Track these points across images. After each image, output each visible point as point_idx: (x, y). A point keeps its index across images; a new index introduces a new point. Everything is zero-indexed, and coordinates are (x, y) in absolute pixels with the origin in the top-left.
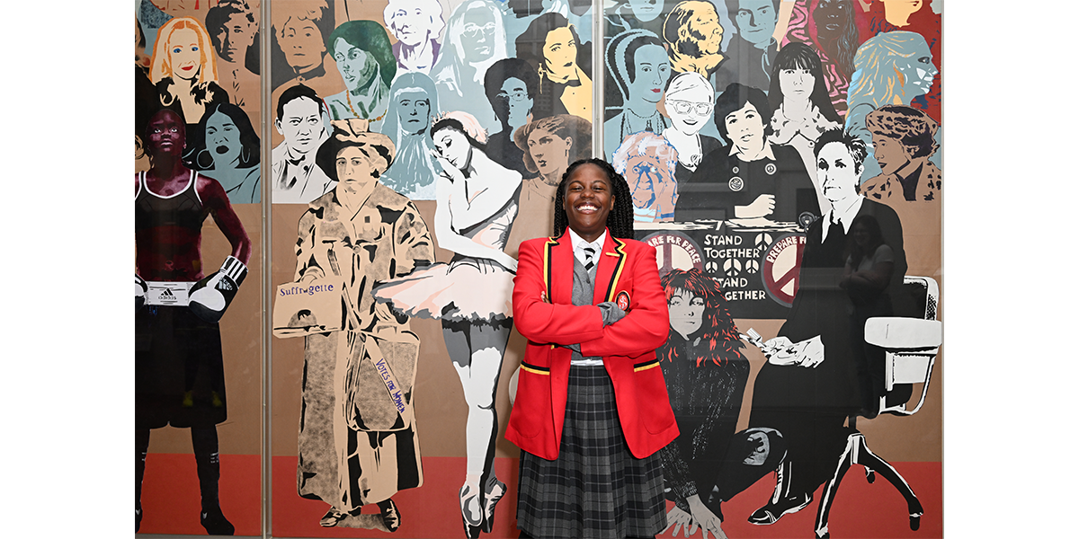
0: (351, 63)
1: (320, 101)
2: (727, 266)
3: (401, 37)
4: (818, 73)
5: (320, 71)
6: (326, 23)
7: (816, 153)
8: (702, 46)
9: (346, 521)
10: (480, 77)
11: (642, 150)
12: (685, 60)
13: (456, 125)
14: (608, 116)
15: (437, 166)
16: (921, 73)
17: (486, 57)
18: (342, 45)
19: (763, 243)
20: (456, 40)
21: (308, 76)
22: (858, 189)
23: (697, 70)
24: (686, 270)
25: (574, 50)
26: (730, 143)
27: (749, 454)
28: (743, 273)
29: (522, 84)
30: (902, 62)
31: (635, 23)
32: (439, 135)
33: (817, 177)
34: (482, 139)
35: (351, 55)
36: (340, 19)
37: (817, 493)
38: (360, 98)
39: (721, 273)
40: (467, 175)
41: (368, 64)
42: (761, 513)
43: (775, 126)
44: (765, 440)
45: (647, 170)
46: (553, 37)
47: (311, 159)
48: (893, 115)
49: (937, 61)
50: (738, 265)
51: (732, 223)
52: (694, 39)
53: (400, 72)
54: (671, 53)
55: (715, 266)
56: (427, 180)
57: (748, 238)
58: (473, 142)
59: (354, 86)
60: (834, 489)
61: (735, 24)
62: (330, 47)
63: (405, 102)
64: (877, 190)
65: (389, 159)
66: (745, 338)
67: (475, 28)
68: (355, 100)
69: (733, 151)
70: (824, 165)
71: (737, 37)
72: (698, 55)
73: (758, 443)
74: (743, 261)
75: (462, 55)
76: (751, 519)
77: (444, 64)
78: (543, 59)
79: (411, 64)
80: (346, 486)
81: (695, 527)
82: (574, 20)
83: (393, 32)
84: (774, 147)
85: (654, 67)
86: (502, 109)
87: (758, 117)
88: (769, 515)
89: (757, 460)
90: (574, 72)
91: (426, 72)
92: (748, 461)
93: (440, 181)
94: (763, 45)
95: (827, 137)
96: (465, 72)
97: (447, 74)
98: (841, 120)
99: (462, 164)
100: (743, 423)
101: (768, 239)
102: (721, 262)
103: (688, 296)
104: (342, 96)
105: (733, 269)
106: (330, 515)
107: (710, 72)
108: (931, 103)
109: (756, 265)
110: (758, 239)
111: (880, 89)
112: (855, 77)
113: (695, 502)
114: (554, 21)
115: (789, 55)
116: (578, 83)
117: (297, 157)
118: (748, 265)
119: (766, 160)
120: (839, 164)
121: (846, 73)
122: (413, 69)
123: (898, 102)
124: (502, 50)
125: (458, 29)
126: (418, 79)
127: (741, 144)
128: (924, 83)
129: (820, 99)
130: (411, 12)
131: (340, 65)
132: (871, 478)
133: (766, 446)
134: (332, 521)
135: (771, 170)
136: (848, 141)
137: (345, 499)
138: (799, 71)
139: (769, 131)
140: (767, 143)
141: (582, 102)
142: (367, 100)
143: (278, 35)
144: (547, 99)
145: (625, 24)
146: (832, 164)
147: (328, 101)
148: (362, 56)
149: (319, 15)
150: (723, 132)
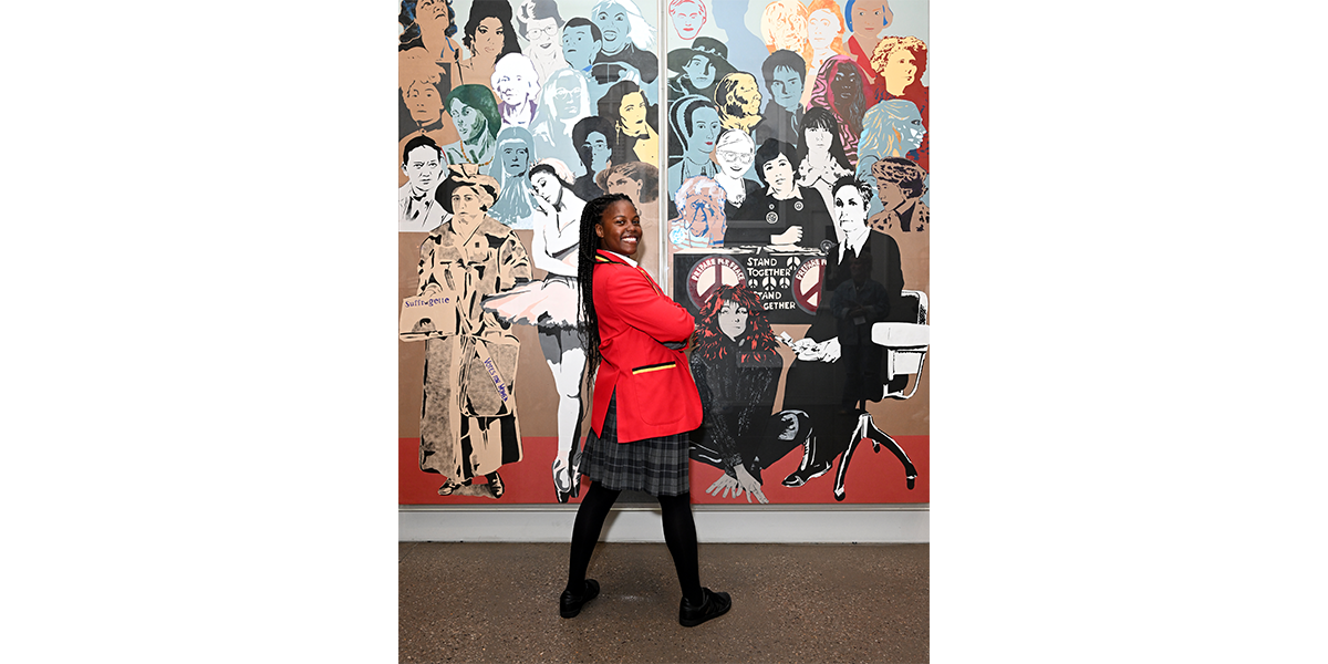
0: (465, 118)
1: (439, 149)
2: (765, 282)
3: (505, 98)
4: (835, 131)
5: (438, 125)
6: (444, 87)
7: (834, 194)
8: (745, 108)
9: (460, 490)
10: (569, 131)
11: (698, 191)
12: (732, 120)
13: (550, 169)
14: (671, 163)
15: (534, 202)
16: (914, 132)
17: (575, 115)
18: (457, 104)
19: (793, 264)
20: (549, 101)
21: (429, 129)
22: (866, 222)
23: (741, 128)
24: (733, 285)
25: (644, 111)
26: (767, 185)
27: (783, 432)
28: (778, 288)
29: (603, 138)
30: (899, 124)
31: (693, 90)
32: (536, 177)
33: (835, 212)
34: (570, 181)
35: (465, 112)
36: (456, 83)
37: (836, 461)
38: (472, 147)
39: (760, 288)
40: (558, 210)
41: (478, 120)
42: (792, 478)
43: (802, 172)
44: (795, 420)
45: (702, 206)
46: (627, 100)
47: (431, 196)
48: (893, 165)
49: (926, 124)
50: (774, 282)
51: (768, 249)
52: (738, 103)
53: (504, 126)
54: (720, 114)
55: (756, 282)
56: (526, 214)
57: (782, 261)
58: (563, 183)
59: (466, 137)
60: (848, 458)
61: (771, 92)
62: (447, 106)
63: (508, 151)
64: (881, 223)
65: (495, 196)
66: (779, 339)
67: (565, 91)
68: (468, 148)
69: (770, 191)
70: (840, 203)
71: (772, 102)
72: (742, 116)
73: (790, 422)
74: (778, 278)
75: (554, 113)
76: (784, 483)
77: (541, 120)
78: (619, 117)
79: (513, 120)
80: (460, 462)
81: (740, 490)
82: (644, 86)
83: (499, 94)
84: (801, 188)
85: (708, 125)
86: (586, 156)
87: (789, 165)
88: (798, 479)
89: (789, 436)
90: (644, 128)
91: (525, 126)
92: (782, 437)
93: (536, 215)
94: (793, 109)
95: (842, 181)
96: (557, 127)
97: (542, 128)
98: (853, 168)
99: (554, 200)
100: (777, 407)
101: (797, 261)
102: (760, 279)
103: (735, 306)
104: (457, 145)
105: (769, 285)
106: (447, 486)
107: (751, 129)
108: (921, 155)
109: (788, 282)
110: (790, 261)
111: (883, 145)
112: (863, 135)
113: (740, 470)
114: (628, 87)
115: (813, 117)
116: (647, 137)
117: (420, 194)
118: (782, 282)
119: (796, 199)
120: (851, 202)
121: (857, 131)
122: (514, 124)
123: (896, 155)
124: (587, 110)
125: (551, 94)
126: (520, 132)
127: (776, 186)
128: (916, 140)
129: (837, 151)
130: (514, 79)
131: (455, 120)
132: (877, 449)
133: (796, 425)
134: (448, 490)
135: (799, 206)
136: (858, 185)
137: (459, 472)
138: (820, 130)
139: (797, 176)
140: (796, 186)
141: (651, 151)
142: (477, 149)
143: (405, 95)
144: (623, 149)
145: (685, 91)
146: (846, 202)
147: (445, 149)
148: (474, 113)
149: (438, 80)
150: (762, 176)
